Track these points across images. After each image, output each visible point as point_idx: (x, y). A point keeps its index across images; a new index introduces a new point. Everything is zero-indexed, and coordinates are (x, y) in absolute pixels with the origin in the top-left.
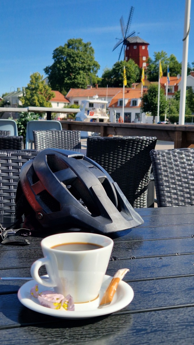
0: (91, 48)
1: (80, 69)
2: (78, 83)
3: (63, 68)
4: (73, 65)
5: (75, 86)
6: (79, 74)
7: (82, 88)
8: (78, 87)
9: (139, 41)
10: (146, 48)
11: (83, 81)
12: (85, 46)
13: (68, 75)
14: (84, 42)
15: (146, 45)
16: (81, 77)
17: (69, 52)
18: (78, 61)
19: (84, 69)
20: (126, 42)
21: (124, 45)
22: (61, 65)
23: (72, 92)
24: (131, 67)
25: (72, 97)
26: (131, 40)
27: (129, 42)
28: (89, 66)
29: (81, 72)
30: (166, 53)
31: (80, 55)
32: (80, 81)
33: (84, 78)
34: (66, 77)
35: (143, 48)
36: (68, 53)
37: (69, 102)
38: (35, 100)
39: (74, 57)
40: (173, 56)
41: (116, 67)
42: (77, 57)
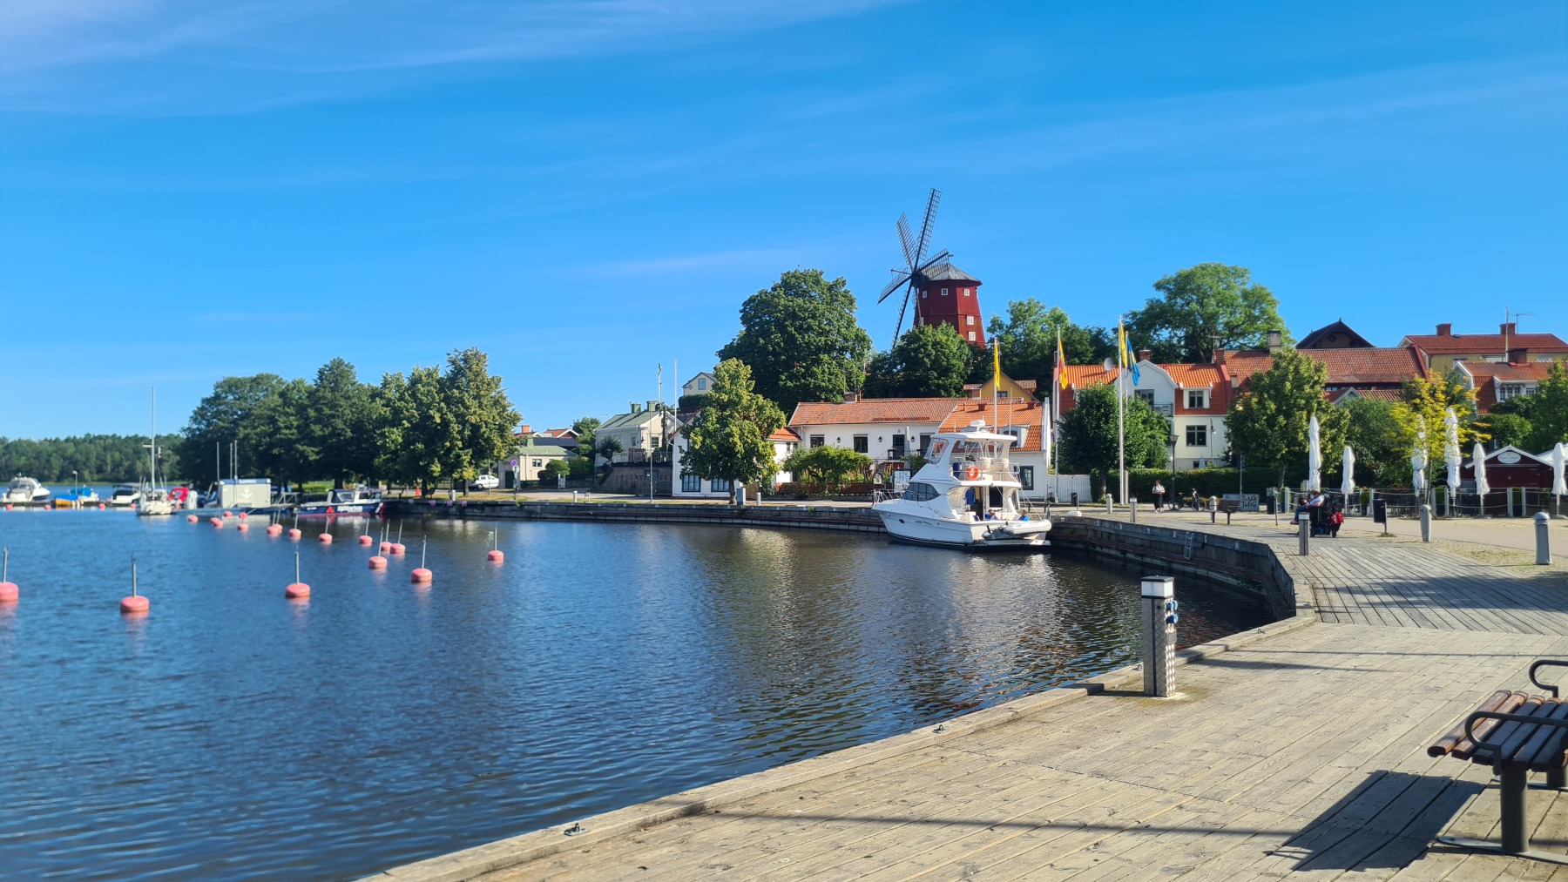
0: (846, 293)
1: (819, 349)
2: (818, 388)
3: (774, 349)
4: (803, 338)
5: (812, 395)
6: (818, 362)
7: (827, 400)
8: (817, 400)
9: (954, 276)
10: (973, 294)
11: (830, 380)
12: (830, 288)
13: (788, 366)
14: (827, 279)
15: (973, 284)
16: (823, 372)
17: (790, 306)
18: (815, 327)
19: (829, 348)
20: (917, 278)
21: (913, 288)
22: (770, 341)
23: (803, 412)
24: (949, 343)
25: (806, 426)
26: (934, 274)
27: (926, 277)
28: (846, 339)
29: (825, 357)
30: (1041, 304)
31: (821, 311)
32: (823, 381)
33: (830, 374)
34: (782, 373)
35: (967, 292)
36: (786, 307)
37: (796, 440)
38: (733, 436)
39: (804, 319)
40: (1058, 313)
41: (908, 345)
42: (814, 317)
